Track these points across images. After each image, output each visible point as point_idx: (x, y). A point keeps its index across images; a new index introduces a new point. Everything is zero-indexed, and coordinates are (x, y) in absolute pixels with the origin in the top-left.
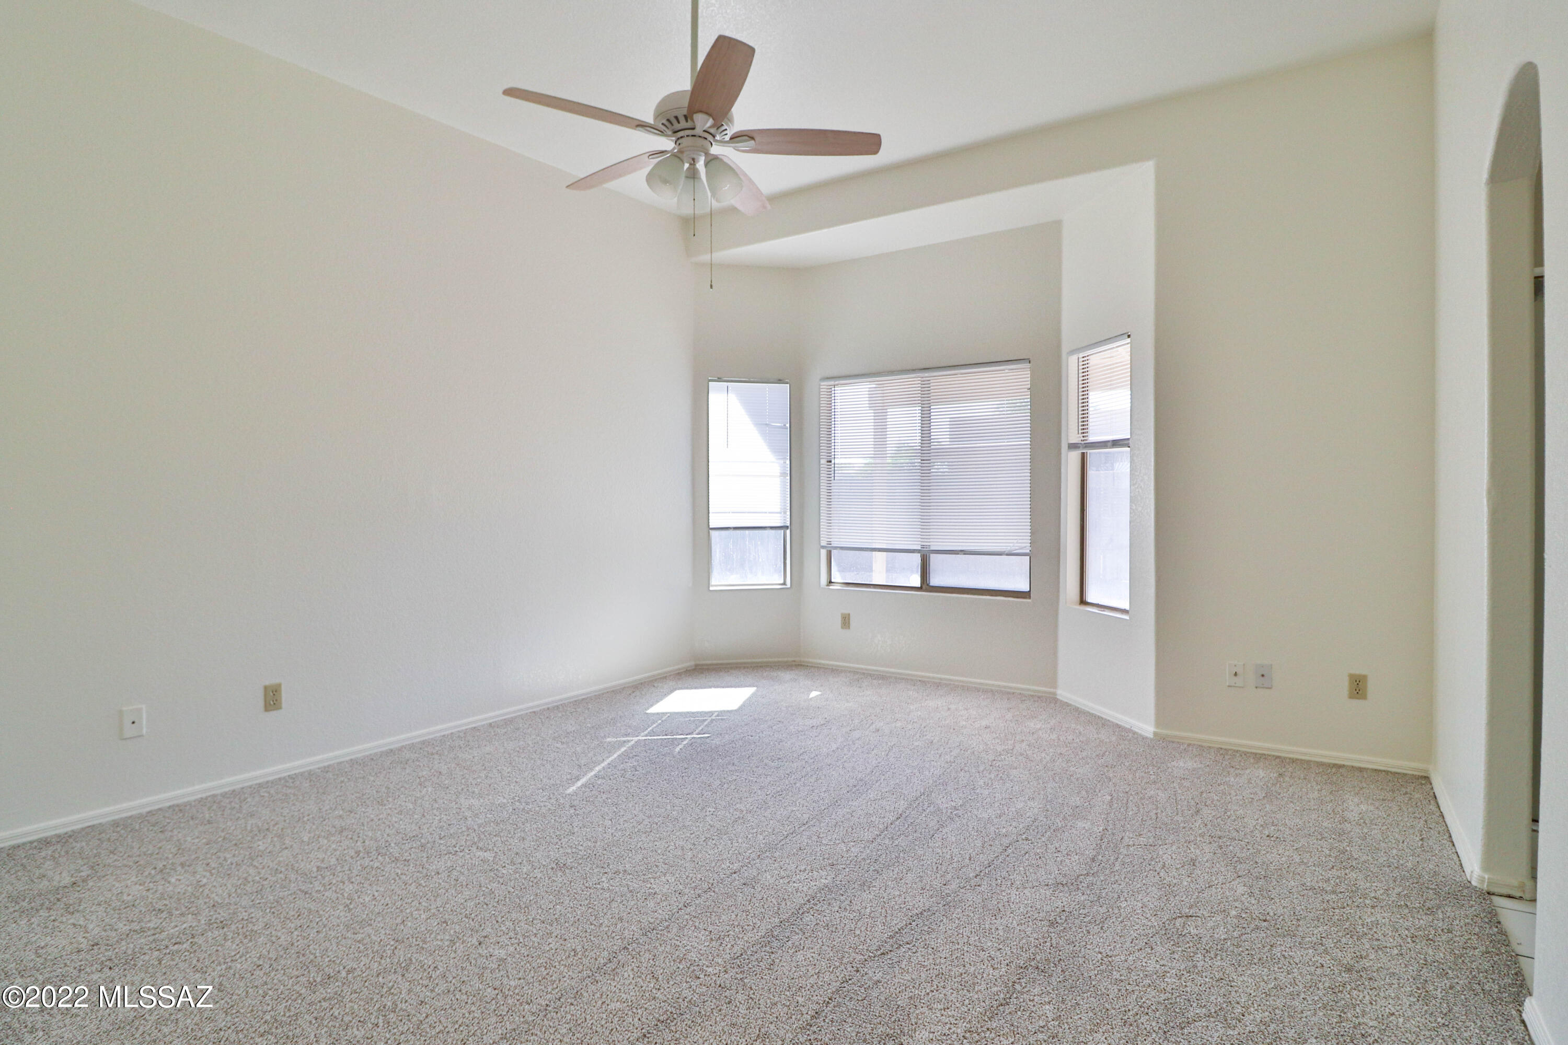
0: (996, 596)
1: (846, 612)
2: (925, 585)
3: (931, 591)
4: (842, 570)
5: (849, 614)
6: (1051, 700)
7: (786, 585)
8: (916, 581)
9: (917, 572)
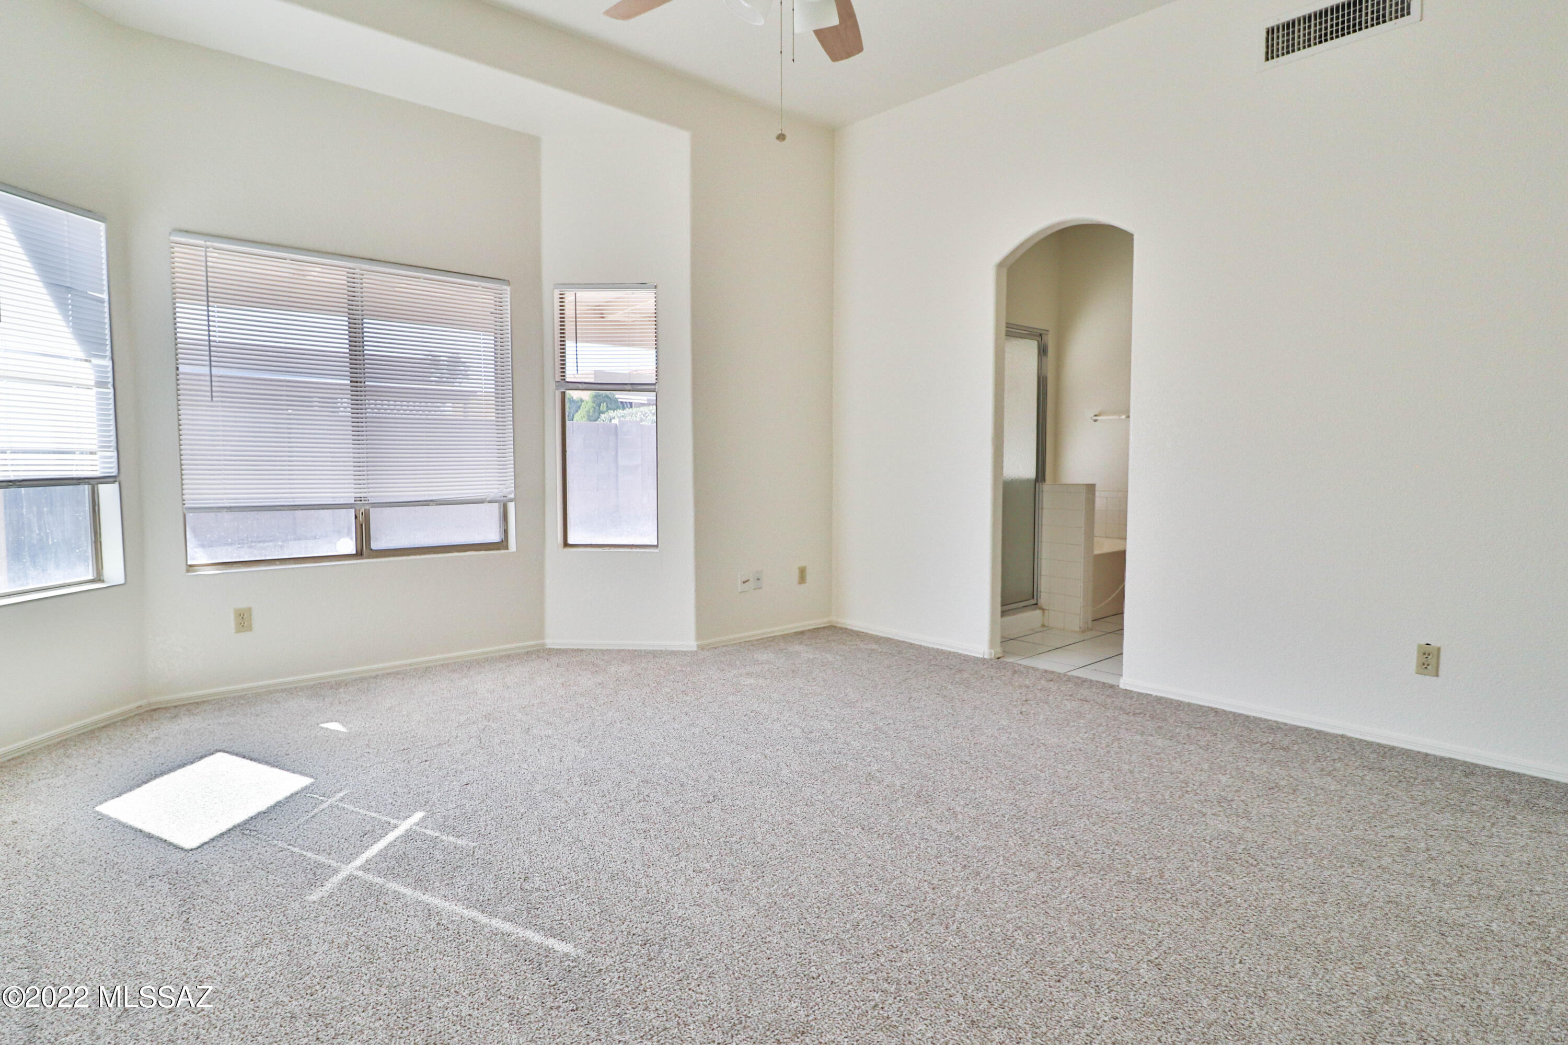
0: (465, 551)
1: (243, 605)
2: (363, 550)
3: (374, 557)
4: (206, 544)
5: (250, 609)
6: (543, 653)
7: (103, 581)
8: (348, 545)
9: (349, 534)
